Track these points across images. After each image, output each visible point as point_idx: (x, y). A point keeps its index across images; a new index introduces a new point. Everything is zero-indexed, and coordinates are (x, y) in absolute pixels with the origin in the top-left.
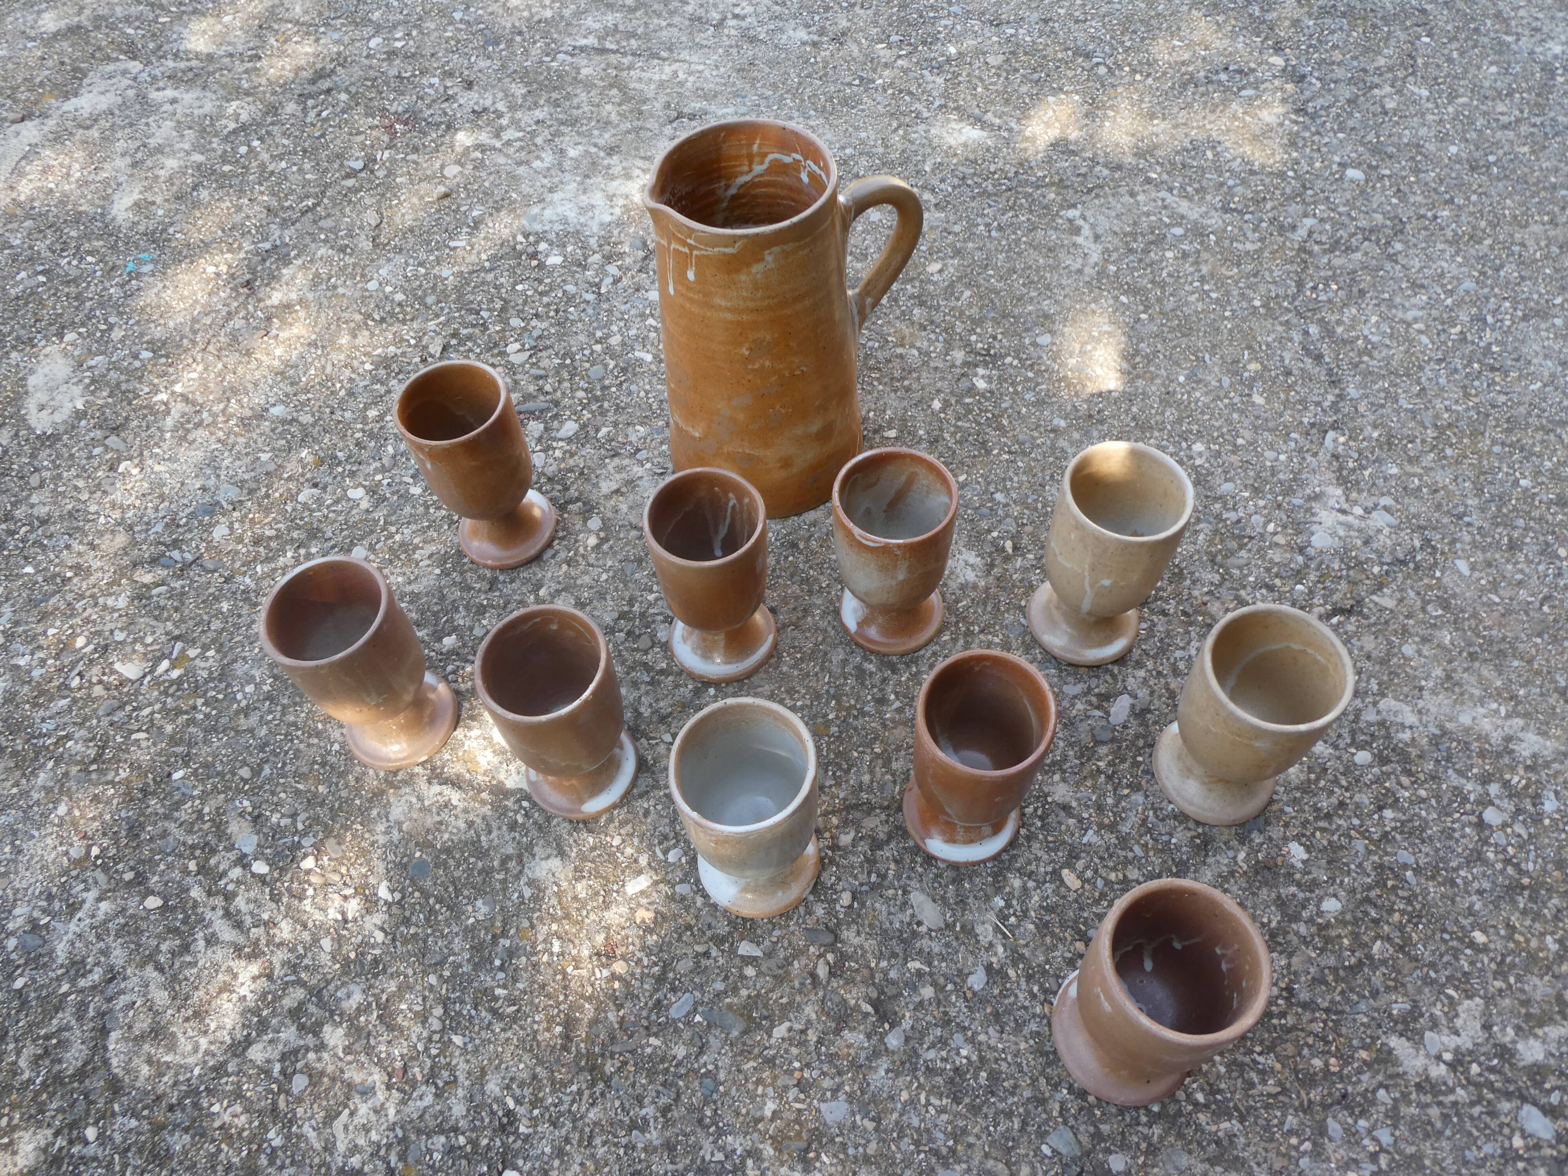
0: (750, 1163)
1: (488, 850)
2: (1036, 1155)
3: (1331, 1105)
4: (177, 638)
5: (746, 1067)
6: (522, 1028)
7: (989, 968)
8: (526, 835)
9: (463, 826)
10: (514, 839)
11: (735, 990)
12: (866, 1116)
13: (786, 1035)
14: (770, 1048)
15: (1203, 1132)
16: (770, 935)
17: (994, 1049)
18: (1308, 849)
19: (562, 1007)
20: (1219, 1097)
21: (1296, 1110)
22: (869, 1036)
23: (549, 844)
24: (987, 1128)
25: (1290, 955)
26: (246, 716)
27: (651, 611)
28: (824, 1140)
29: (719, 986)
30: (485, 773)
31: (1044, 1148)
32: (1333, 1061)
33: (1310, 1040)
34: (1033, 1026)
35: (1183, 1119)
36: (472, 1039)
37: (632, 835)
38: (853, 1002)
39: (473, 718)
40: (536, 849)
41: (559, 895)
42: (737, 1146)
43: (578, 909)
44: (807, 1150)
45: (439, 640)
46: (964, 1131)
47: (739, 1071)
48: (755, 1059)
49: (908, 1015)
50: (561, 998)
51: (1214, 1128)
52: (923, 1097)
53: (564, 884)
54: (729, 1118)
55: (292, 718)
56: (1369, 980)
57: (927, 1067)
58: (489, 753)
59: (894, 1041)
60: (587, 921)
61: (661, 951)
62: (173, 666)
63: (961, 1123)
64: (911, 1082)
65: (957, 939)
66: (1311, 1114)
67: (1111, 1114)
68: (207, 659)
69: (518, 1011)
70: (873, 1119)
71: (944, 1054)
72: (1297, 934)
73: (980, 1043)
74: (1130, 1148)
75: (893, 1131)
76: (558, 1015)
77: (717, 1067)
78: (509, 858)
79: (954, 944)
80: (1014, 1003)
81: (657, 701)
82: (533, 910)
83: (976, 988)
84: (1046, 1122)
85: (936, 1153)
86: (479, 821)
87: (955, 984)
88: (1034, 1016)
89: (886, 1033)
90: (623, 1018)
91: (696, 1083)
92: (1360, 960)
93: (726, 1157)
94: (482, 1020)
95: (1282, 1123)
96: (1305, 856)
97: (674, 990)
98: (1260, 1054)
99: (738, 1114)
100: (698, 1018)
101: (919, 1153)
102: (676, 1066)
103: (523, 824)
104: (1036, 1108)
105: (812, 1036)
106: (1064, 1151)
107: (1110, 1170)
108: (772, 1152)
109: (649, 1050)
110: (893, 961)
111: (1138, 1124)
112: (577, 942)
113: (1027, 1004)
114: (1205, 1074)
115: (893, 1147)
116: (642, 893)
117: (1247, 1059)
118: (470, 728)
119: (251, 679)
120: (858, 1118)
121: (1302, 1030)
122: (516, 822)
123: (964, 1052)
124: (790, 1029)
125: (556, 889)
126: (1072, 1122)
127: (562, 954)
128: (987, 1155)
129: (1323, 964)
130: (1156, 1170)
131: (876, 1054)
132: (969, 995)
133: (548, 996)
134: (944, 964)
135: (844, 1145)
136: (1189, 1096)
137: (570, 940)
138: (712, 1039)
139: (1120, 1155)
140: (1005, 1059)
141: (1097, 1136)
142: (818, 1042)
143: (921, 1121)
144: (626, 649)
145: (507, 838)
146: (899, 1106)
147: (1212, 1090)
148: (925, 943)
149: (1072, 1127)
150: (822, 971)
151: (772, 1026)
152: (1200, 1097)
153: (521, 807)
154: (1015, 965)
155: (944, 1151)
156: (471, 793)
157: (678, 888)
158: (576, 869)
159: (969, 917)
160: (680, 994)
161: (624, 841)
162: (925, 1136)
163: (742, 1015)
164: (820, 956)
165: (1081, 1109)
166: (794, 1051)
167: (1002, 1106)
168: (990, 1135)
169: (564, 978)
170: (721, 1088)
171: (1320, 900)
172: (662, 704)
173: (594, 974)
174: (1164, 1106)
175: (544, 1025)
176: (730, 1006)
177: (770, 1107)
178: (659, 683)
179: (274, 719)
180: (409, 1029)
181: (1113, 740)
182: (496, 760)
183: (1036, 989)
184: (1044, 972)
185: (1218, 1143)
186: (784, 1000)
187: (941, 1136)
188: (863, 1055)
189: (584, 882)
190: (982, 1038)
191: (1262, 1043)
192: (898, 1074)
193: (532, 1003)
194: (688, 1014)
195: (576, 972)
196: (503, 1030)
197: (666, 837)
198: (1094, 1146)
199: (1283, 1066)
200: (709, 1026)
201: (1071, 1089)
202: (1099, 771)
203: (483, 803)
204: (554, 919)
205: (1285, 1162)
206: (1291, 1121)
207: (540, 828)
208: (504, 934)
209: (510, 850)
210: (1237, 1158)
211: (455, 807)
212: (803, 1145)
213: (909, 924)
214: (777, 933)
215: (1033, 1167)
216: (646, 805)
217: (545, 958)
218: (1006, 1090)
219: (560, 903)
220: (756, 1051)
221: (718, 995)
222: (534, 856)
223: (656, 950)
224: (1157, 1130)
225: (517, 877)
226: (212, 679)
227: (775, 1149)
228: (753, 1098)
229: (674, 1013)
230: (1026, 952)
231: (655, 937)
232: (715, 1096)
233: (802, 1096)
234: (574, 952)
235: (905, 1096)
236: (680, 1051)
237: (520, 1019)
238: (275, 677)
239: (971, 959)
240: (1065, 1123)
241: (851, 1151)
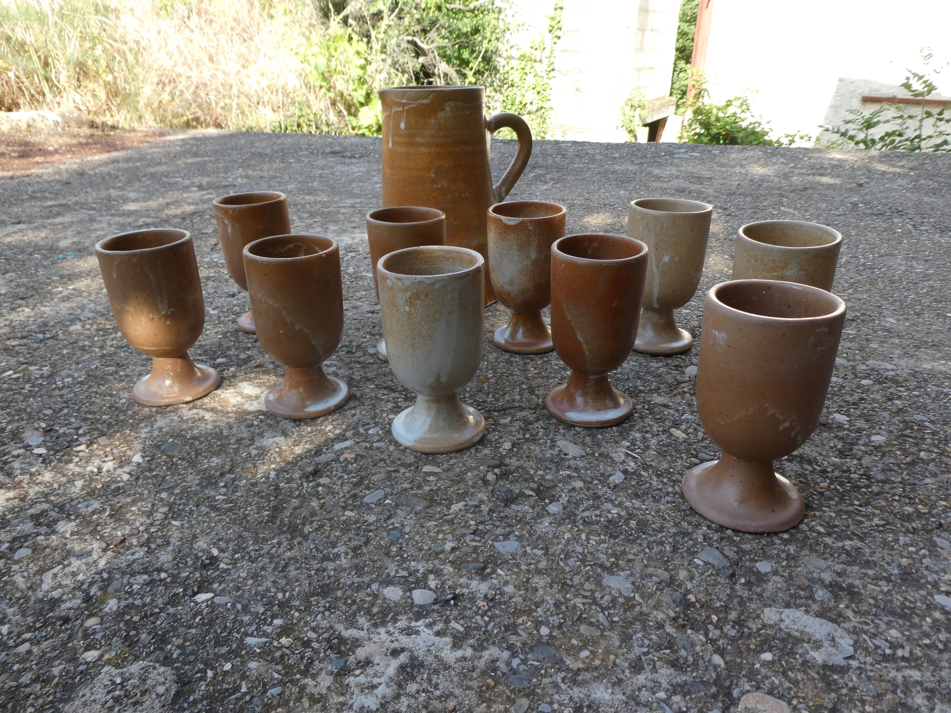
0: (431, 577)
1: (227, 436)
2: (689, 564)
3: (932, 530)
5: (428, 525)
6: (235, 514)
7: (625, 472)
8: (259, 429)
10: (249, 431)
11: (420, 487)
12: (536, 547)
13: (463, 508)
14: (449, 515)
15: (831, 548)
16: (448, 461)
17: (639, 509)
18: (848, 416)
19: (272, 502)
20: (836, 530)
21: (905, 533)
22: (533, 507)
23: (276, 431)
24: (643, 550)
25: (859, 459)
26: (60, 390)
28: (499, 562)
29: (406, 485)
30: (234, 406)
31: (696, 560)
32: (920, 506)
33: (897, 498)
34: (669, 499)
35: (811, 541)
37: (342, 424)
38: (517, 491)
39: (229, 386)
40: (265, 434)
41: (280, 452)
42: (420, 567)
43: (294, 458)
44: (484, 568)
45: (214, 360)
46: (624, 553)
47: (422, 527)
48: (436, 520)
49: (563, 495)
50: (273, 498)
51: (840, 544)
52: (583, 536)
53: (285, 448)
54: (412, 551)
55: (94, 390)
56: (927, 469)
57: (585, 521)
58: (239, 399)
59: (553, 508)
60: (300, 462)
61: (359, 471)
63: (619, 549)
64: (572, 528)
65: (597, 460)
66: (918, 534)
67: (749, 539)
68: (42, 370)
70: (542, 549)
71: (598, 512)
72: (859, 450)
73: (626, 508)
74: (773, 557)
75: (560, 554)
76: (268, 506)
77: (403, 526)
78: (243, 438)
79: (595, 462)
80: (649, 488)
81: (366, 373)
82: (258, 460)
83: (617, 482)
84: (694, 545)
85: (602, 566)
87: (599, 480)
88: (668, 494)
89: (547, 505)
90: (324, 503)
91: (385, 534)
92: (913, 460)
93: (410, 575)
94: (201, 512)
95: (897, 541)
96: (848, 419)
97: (368, 488)
98: (860, 506)
99: (421, 550)
100: (387, 501)
101: (585, 566)
102: (367, 525)
103: (258, 425)
104: (683, 538)
105: (485, 508)
106: (715, 563)
107: (759, 572)
108: (451, 569)
109: (344, 518)
110: (548, 471)
111: (774, 544)
112: (290, 471)
113: (660, 487)
114: (820, 517)
115: (562, 564)
116: (347, 448)
117: (850, 508)
118: (226, 389)
119: (70, 376)
120: (528, 549)
121: (888, 493)
122: (253, 424)
123: (614, 511)
124: (466, 505)
125: (277, 450)
126: (716, 544)
127: (277, 478)
128: (646, 566)
129: (887, 462)
130: (799, 569)
131: (539, 516)
132: (611, 486)
134: (589, 472)
135: (518, 566)
136: (811, 529)
137: (285, 471)
138: (399, 511)
139: (765, 563)
140: (650, 514)
141: (741, 552)
142: (490, 510)
143: (584, 549)
144: (346, 357)
145: (244, 430)
146: (563, 541)
147: (829, 525)
148: (572, 462)
149: (717, 548)
150: (490, 477)
151: (451, 503)
152: (821, 529)
153: (258, 418)
154: (645, 470)
155: (608, 564)
156: (221, 414)
157: (375, 445)
158: (295, 441)
159: (603, 450)
160: (373, 490)
161: (334, 428)
162: (589, 556)
163: (425, 499)
164: (488, 471)
165: (722, 539)
166: (470, 516)
167: (652, 539)
168: (646, 553)
169: (276, 488)
170: (407, 536)
171: (869, 436)
172: (369, 374)
174: (792, 535)
176: (415, 495)
177: (449, 546)
178: (367, 367)
180: (135, 520)
181: (689, 381)
182: (243, 401)
183: (665, 480)
184: (669, 473)
185: (848, 553)
186: (460, 492)
187: (604, 556)
188: (529, 516)
189: (301, 446)
190: (628, 504)
191: (858, 500)
192: (560, 525)
194: (380, 500)
195: (287, 485)
196: (218, 515)
197: (368, 424)
198: (741, 559)
199: (881, 511)
200: (397, 505)
201: (709, 527)
202: (685, 393)
203: (229, 417)
204: (273, 463)
205: (911, 561)
206: (902, 539)
207: (271, 426)
208: (231, 471)
209: (245, 435)
210: (868, 562)
211: (207, 420)
212: (482, 565)
213: (557, 455)
214: (453, 461)
215: (690, 571)
216: (353, 412)
217: (263, 480)
218: (654, 530)
219: (280, 456)
220: (437, 516)
221: (405, 490)
222: (263, 437)
223: (355, 471)
224: (792, 549)
225: (248, 446)
227: (455, 568)
228: (434, 540)
229: (366, 500)
230: (653, 464)
231: (355, 465)
232: (400, 540)
233: (478, 538)
234: (287, 476)
235: (567, 536)
236: (372, 518)
237: (235, 509)
239: (609, 469)
240: (711, 545)
241: (523, 567)
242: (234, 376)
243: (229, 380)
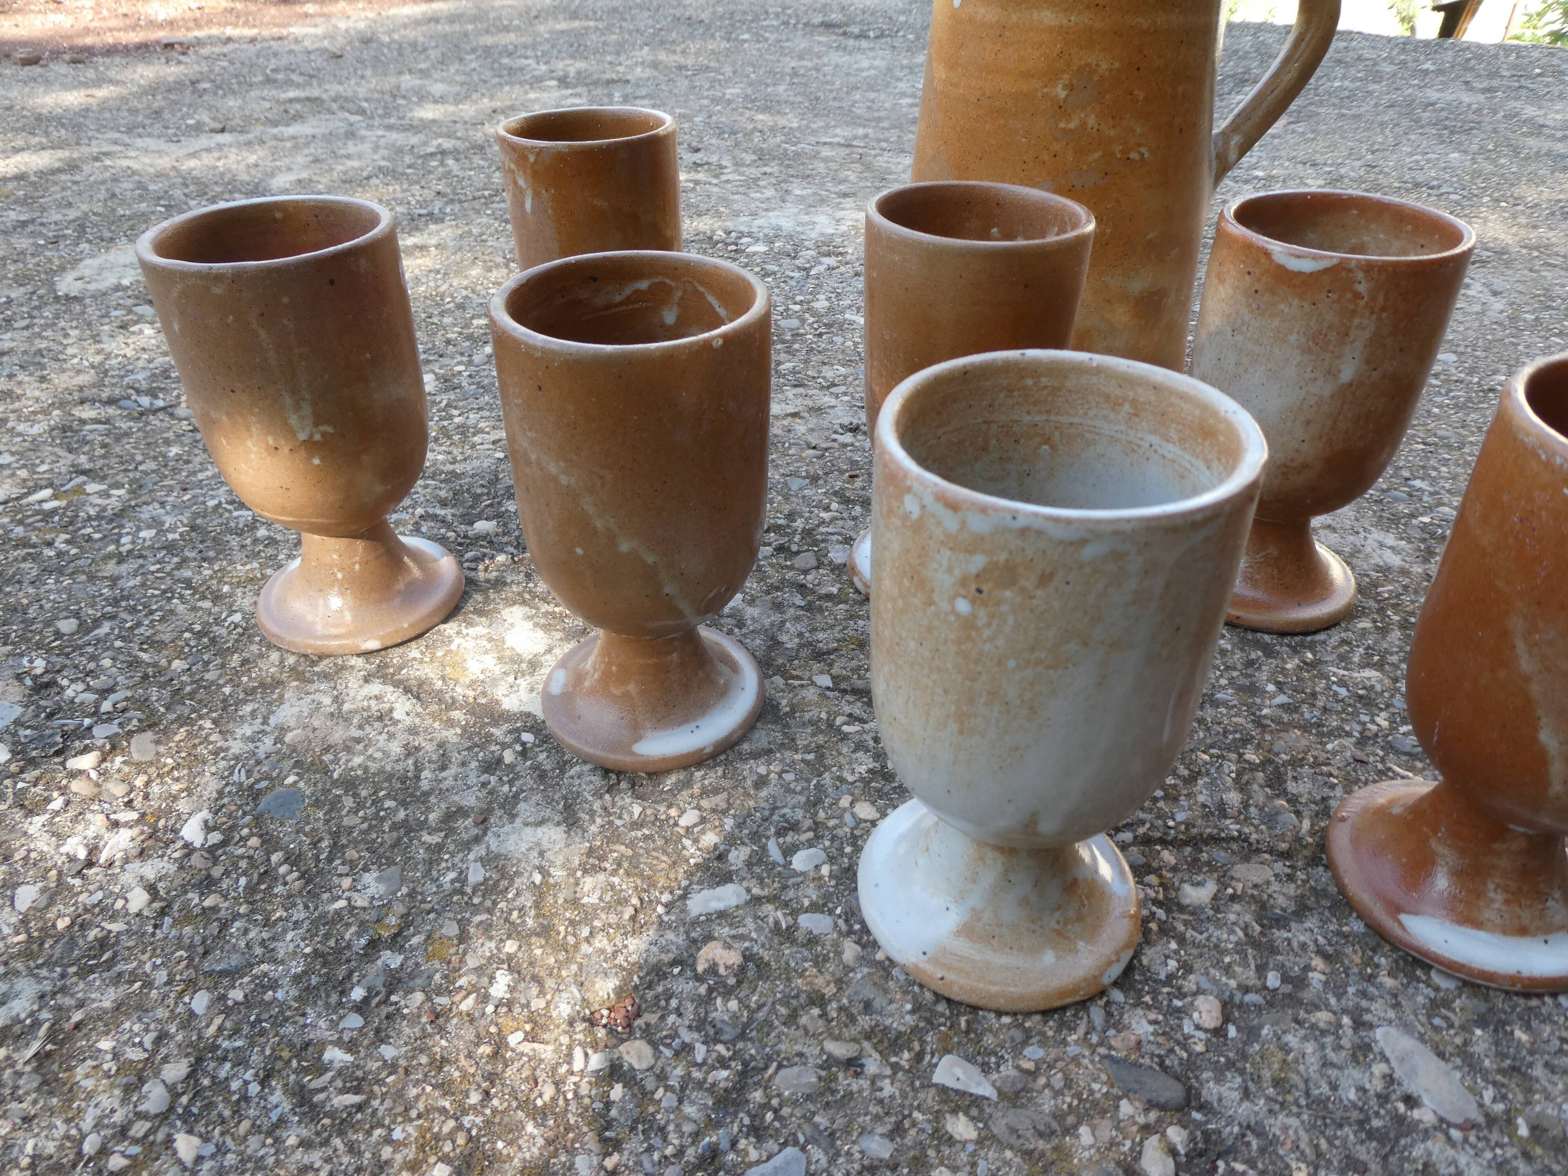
1: (427, 794)
4: (84, 472)
6: (353, 1149)
8: (511, 783)
9: (395, 748)
10: (484, 785)
16: (1016, 1051)
19: (467, 1121)
23: (550, 801)
26: (119, 563)
27: (822, 529)
30: (472, 684)
36: (221, 1150)
37: (724, 812)
39: (480, 613)
40: (522, 806)
41: (540, 892)
43: (572, 922)
45: (471, 523)
50: (475, 1098)
53: (558, 874)
55: (187, 573)
58: (490, 662)
60: (585, 948)
61: (743, 1035)
62: (55, 497)
68: (109, 496)
69: (360, 1107)
76: (452, 1137)
78: (462, 812)
81: (814, 630)
82: (476, 909)
86: (429, 747)
94: (266, 1110)
103: (511, 767)
112: (550, 983)
116: (722, 915)
118: (470, 624)
119: (156, 523)
122: (500, 760)
125: (537, 878)
127: (509, 1004)
133: (445, 1088)
137: (536, 979)
144: (772, 566)
145: (473, 779)
153: (518, 740)
156: (435, 707)
158: (590, 852)
160: (771, 1145)
161: (703, 820)
164: (1148, 1129)
169: (496, 1055)
172: (821, 636)
173: (569, 1057)
175: (411, 1153)
178: (821, 610)
179: (158, 571)
180: (90, 1096)
182: (498, 670)
189: (601, 877)
193: (400, 1094)
195: (527, 1047)
196: (306, 1144)
197: (794, 827)
203: (450, 723)
204: (514, 931)
207: (542, 776)
208: (396, 941)
209: (470, 800)
211: (396, 722)
216: (762, 770)
217: (467, 1004)
219: (537, 905)
222: (513, 817)
223: (729, 1034)
225: (466, 846)
226: (99, 517)
231: (733, 1003)
234: (538, 1004)
237: (355, 1127)
238: (193, 528)
242: (499, 584)
243: (485, 591)
